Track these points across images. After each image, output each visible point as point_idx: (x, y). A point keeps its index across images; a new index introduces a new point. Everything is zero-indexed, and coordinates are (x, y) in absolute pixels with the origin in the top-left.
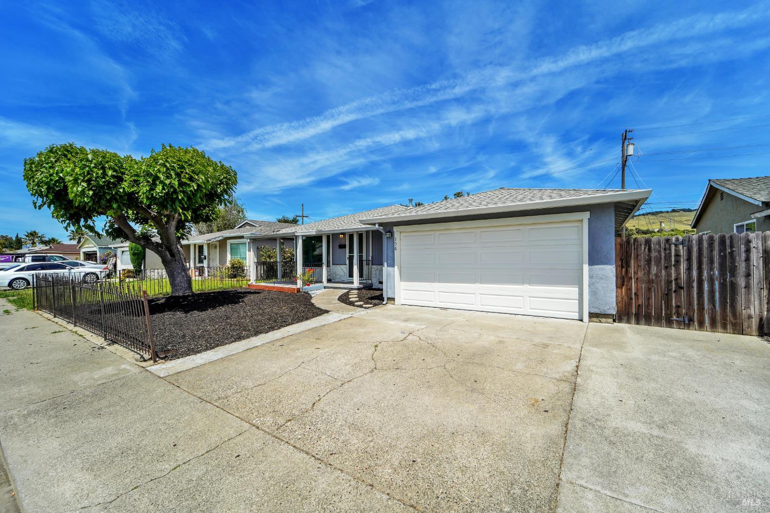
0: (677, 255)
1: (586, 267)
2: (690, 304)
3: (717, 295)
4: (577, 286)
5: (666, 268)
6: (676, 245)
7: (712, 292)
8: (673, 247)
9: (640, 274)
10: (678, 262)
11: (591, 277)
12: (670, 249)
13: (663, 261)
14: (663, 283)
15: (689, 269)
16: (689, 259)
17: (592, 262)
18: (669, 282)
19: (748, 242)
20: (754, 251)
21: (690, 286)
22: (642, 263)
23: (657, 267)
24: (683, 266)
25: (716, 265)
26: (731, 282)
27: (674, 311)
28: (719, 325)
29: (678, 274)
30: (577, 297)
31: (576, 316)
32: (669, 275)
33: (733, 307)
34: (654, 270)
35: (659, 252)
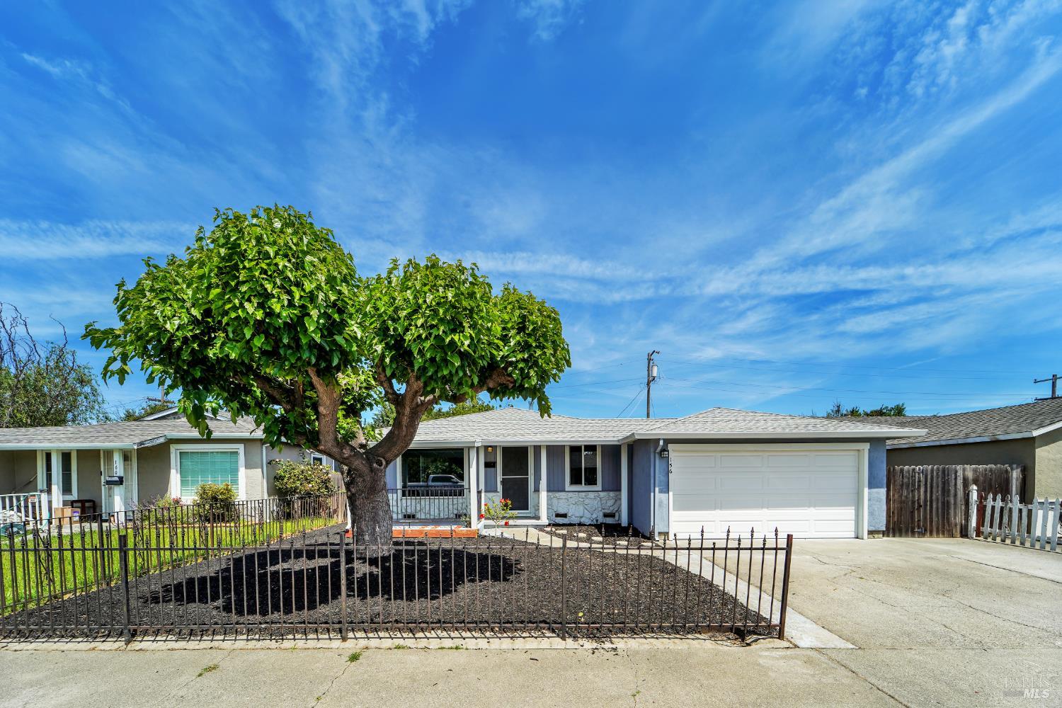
0: (919, 481)
1: (866, 490)
2: (925, 518)
3: (940, 510)
4: (853, 508)
5: (912, 491)
6: (919, 474)
7: (937, 509)
8: (917, 475)
9: (896, 496)
10: (919, 486)
11: (869, 500)
12: (915, 477)
13: (910, 486)
14: (910, 503)
15: (926, 492)
16: (926, 484)
17: (870, 487)
18: (913, 502)
19: (956, 472)
20: (958, 478)
21: (926, 505)
22: (898, 487)
23: (907, 490)
24: (922, 490)
25: (940, 488)
26: (947, 501)
27: (916, 524)
28: (935, 533)
29: (919, 496)
30: (853, 517)
31: (853, 535)
32: (913, 497)
33: (948, 519)
34: (905, 493)
35: (909, 479)
